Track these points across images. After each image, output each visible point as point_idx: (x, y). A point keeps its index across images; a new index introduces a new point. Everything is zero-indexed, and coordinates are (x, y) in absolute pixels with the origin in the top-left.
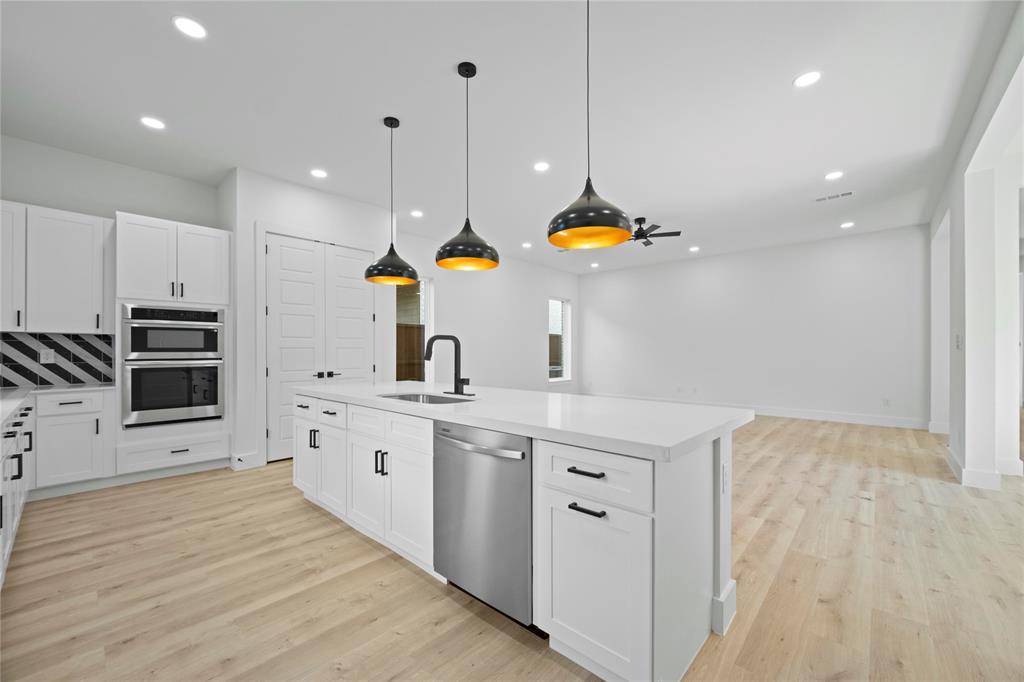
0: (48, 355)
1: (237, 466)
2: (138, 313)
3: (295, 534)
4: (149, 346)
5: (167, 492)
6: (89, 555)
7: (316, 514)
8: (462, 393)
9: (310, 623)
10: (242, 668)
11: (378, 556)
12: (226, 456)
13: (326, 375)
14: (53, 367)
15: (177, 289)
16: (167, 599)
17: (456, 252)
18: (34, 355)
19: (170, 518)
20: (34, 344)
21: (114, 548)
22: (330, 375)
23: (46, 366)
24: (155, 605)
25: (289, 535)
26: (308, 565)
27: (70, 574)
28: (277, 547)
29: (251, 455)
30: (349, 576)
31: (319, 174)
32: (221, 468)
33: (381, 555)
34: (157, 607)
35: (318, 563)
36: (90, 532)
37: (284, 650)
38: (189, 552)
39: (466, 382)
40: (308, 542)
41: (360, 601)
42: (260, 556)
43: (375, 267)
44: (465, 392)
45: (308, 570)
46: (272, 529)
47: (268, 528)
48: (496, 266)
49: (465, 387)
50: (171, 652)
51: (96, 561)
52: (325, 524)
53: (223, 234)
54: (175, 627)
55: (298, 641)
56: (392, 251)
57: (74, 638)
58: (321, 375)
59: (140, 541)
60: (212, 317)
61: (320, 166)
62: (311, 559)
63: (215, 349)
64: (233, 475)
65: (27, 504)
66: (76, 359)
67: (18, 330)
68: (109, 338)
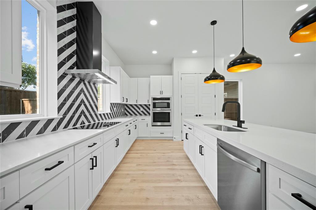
0: (142, 109)
1: (174, 140)
2: (154, 99)
3: (179, 165)
4: (156, 107)
5: (158, 143)
6: (139, 155)
7: (188, 161)
8: (241, 127)
9: (171, 199)
10: (150, 204)
11: (201, 184)
12: (172, 136)
13: (198, 116)
14: (142, 111)
15: (161, 93)
16: (146, 172)
17: (236, 64)
18: (140, 109)
19: (155, 150)
20: (140, 107)
21: (144, 154)
22: (200, 116)
23: (141, 111)
24: (142, 173)
25: (178, 165)
26: (179, 178)
27: (135, 158)
28: (173, 168)
29: (178, 137)
30: (189, 188)
31: (195, 52)
32: (171, 139)
33: (202, 185)
34: (143, 174)
35: (182, 178)
36: (141, 149)
37: (161, 204)
38: (155, 161)
39: (243, 122)
40: (182, 169)
41: (188, 200)
42: (169, 169)
43: (207, 77)
44: (242, 127)
45: (178, 179)
46: (175, 162)
47: (174, 161)
48: (260, 66)
49: (243, 124)
50: (139, 188)
51: (140, 157)
52: (189, 165)
53: (171, 76)
54: (143, 181)
55: (166, 204)
56: (214, 71)
57: (128, 174)
58: (197, 116)
59: (148, 154)
60: (169, 99)
61: (194, 49)
62: (180, 176)
63: (169, 108)
64: (173, 142)
65: (136, 140)
66: (146, 110)
67: (137, 104)
68: (150, 105)
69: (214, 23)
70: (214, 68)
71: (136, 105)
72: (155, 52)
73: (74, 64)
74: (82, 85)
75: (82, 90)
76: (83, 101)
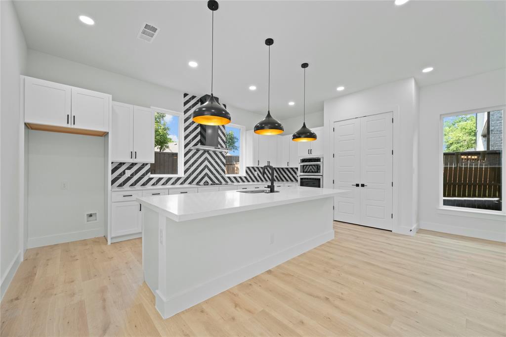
2: (303, 161)
4: (304, 171)
13: (360, 185)
15: (310, 152)
22: (363, 185)
60: (318, 160)
63: (320, 172)
67: (287, 167)
68: (297, 169)
69: (305, 65)
71: (287, 169)
72: (292, 104)
73: (198, 142)
74: (206, 155)
75: (206, 159)
76: (206, 166)
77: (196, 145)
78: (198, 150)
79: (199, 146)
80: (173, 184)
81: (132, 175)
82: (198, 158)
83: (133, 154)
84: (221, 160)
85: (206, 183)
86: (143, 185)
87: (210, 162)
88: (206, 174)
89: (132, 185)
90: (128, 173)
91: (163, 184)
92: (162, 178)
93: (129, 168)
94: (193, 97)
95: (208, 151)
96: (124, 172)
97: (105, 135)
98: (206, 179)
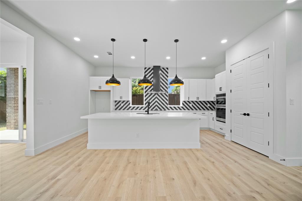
4: (218, 103)
58: (245, 114)
60: (225, 95)
66: (212, 106)
70: (176, 75)
73: (152, 90)
74: (156, 96)
75: (156, 97)
76: (156, 101)
77: (151, 91)
78: (152, 94)
79: (152, 92)
80: (140, 109)
81: (124, 106)
82: (152, 98)
83: (121, 97)
84: (165, 98)
85: (156, 110)
86: (128, 109)
87: (158, 99)
88: (156, 105)
89: (123, 109)
90: (122, 105)
91: (135, 110)
92: (135, 107)
93: (122, 103)
94: (149, 68)
95: (157, 94)
96: (121, 104)
97: (110, 91)
98: (156, 107)
